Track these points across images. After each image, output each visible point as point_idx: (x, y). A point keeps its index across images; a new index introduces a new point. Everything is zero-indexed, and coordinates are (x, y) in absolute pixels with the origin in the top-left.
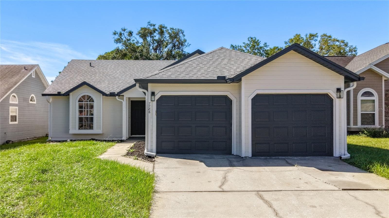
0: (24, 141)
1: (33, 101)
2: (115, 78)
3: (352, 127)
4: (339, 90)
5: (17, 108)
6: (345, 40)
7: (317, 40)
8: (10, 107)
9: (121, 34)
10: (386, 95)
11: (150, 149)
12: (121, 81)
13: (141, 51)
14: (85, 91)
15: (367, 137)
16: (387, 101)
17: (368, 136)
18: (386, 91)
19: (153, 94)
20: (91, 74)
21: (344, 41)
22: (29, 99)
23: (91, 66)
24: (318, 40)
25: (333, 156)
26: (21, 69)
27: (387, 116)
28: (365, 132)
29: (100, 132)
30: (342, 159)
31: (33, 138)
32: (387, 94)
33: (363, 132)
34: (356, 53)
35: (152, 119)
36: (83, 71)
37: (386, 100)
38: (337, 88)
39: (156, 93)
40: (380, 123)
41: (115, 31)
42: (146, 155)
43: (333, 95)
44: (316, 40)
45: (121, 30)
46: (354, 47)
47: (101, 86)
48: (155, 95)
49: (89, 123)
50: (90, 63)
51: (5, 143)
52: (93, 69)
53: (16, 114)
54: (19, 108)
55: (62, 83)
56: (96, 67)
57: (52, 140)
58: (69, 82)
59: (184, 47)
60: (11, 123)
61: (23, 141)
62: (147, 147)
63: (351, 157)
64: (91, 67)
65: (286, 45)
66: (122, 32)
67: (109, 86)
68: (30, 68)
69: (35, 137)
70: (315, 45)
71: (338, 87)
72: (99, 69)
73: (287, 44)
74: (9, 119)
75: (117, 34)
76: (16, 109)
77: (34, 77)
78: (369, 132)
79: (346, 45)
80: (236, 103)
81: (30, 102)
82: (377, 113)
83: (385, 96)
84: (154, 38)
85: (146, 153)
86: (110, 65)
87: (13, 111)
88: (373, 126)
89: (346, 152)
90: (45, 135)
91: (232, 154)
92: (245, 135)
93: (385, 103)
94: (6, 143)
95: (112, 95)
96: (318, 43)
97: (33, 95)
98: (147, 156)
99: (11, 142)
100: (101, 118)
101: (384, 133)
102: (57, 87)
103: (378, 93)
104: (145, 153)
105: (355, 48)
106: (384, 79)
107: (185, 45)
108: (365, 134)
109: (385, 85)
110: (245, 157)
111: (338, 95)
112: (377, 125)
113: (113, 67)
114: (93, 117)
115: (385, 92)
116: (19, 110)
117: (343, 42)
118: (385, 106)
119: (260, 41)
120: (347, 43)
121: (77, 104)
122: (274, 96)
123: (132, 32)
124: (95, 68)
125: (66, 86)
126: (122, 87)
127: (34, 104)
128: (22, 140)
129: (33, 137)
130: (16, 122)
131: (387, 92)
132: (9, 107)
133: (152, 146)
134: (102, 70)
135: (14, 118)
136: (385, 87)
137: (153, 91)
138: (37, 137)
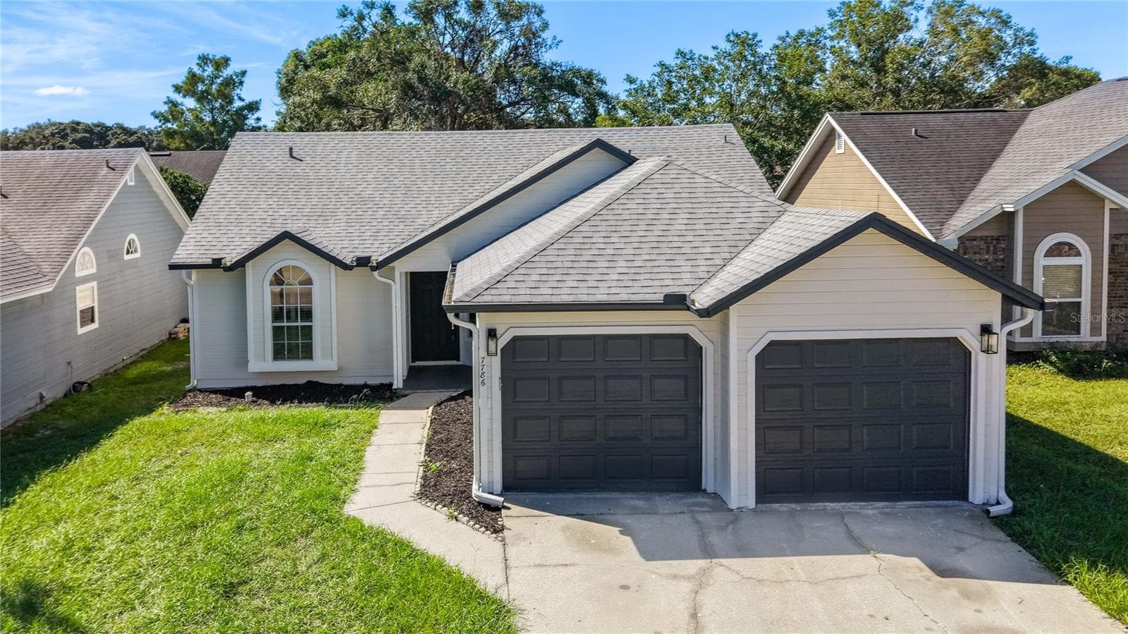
0: (115, 371)
1: (132, 253)
2: (364, 201)
3: (1016, 341)
4: (986, 330)
5: (95, 284)
6: (1001, 8)
7: (922, 8)
8: (77, 288)
9: (361, 18)
10: (1113, 248)
11: (487, 482)
12: (381, 212)
13: (422, 66)
14: (286, 256)
15: (1058, 374)
16: (1113, 266)
17: (1061, 371)
18: (1113, 237)
19: (492, 334)
20: (297, 188)
21: (1001, 12)
22: (123, 248)
23: (292, 156)
24: (923, 6)
25: (967, 500)
26: (98, 167)
27: (1113, 304)
28: (1054, 358)
29: (331, 365)
30: (991, 515)
31: (138, 353)
32: (1117, 245)
33: (1046, 360)
34: (1034, 50)
35: (490, 399)
36: (273, 175)
37: (1114, 263)
38: (982, 326)
39: (499, 333)
40: (1095, 330)
41: (344, 6)
42: (477, 500)
43: (971, 341)
44: (919, 7)
45: (361, 7)
46: (1028, 30)
47: (328, 230)
48: (498, 336)
49: (300, 341)
50: (291, 149)
51: (70, 391)
52: (299, 168)
53: (94, 303)
54: (98, 283)
55: (219, 225)
56: (308, 159)
57: (200, 387)
58: (239, 217)
59: (543, 49)
60: (81, 331)
61: (112, 370)
62: (478, 476)
63: (1015, 512)
64: (295, 161)
65: (833, 21)
66: (365, 12)
67: (351, 230)
68: (121, 163)
69: (143, 350)
70: (917, 20)
71: (986, 321)
72: (318, 167)
73: (836, 18)
74: (76, 321)
75: (349, 16)
76: (93, 287)
77: (133, 184)
78: (1064, 360)
79: (1005, 23)
80: (714, 356)
81: (127, 257)
82: (1085, 300)
83: (1109, 251)
84: (454, 17)
85: (477, 497)
86: (345, 153)
87: (86, 297)
88: (1073, 339)
89: (1003, 495)
90: (168, 336)
91: (703, 488)
92: (739, 451)
93: (1109, 269)
94: (73, 392)
95: (363, 262)
96: (925, 14)
97: (132, 236)
98: (479, 503)
99: (85, 388)
100: (334, 329)
101: (1104, 365)
102: (207, 240)
103: (1090, 247)
104: (473, 495)
105: (1031, 34)
106: (1108, 206)
107: (546, 45)
108: (1052, 363)
109: (1111, 220)
110: (738, 509)
111: (985, 343)
112: (1085, 336)
113: (354, 159)
114: (311, 327)
115: (1110, 240)
116: (98, 289)
117: (996, 13)
118: (1109, 279)
119: (761, 41)
120: (1010, 17)
121: (268, 290)
122: (814, 345)
123: (394, 7)
124: (303, 164)
125: (233, 236)
126: (386, 234)
127: (137, 258)
128: (111, 367)
129: (137, 351)
130: (93, 324)
131: (1117, 239)
132: (75, 289)
133: (490, 472)
134: (324, 170)
135: (88, 316)
136: (1111, 227)
137: (491, 327)
138: (147, 347)
